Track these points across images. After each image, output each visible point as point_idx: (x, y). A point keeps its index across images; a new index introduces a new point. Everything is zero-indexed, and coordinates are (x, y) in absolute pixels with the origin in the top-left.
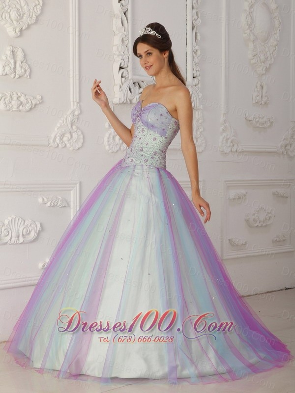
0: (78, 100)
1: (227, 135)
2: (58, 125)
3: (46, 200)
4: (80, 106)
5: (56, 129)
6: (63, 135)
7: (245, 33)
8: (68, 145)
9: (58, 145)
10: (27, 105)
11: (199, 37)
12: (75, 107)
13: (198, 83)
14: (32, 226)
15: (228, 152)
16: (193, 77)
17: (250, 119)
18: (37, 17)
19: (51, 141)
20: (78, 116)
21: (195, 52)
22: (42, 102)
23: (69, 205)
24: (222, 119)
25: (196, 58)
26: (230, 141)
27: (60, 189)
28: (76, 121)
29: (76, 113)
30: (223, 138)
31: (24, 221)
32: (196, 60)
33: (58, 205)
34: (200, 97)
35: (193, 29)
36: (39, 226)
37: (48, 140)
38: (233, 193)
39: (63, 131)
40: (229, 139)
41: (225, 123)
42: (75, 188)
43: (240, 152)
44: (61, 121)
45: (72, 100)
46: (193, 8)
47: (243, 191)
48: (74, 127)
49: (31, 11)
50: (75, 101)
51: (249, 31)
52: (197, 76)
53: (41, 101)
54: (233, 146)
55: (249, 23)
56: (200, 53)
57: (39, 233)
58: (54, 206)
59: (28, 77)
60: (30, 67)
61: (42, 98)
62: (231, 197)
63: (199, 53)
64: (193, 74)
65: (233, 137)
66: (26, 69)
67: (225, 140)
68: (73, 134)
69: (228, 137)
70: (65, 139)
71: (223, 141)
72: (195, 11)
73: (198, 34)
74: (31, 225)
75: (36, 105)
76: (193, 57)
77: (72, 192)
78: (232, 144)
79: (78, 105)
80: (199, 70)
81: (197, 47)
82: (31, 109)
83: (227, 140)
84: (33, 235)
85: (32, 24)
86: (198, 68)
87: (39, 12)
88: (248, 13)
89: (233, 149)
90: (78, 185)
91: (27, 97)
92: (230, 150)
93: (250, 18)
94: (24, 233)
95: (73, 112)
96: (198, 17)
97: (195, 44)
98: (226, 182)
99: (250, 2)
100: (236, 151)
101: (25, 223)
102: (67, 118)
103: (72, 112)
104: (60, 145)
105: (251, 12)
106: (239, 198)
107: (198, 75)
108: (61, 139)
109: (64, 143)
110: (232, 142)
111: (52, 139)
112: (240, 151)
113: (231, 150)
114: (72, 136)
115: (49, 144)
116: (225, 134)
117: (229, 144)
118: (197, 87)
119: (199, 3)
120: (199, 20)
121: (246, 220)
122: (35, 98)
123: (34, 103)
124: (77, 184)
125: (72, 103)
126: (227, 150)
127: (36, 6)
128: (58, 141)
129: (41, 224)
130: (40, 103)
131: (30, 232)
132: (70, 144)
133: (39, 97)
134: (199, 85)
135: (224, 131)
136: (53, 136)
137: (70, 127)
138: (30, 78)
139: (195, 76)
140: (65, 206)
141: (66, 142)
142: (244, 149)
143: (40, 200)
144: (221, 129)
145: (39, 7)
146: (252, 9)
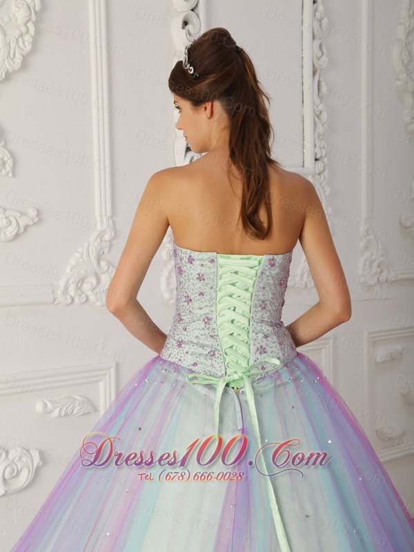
0: (109, 213)
1: (372, 254)
2: (73, 262)
3: (50, 405)
4: (114, 222)
5: (68, 270)
6: (82, 280)
7: (400, 80)
8: (92, 298)
9: (73, 299)
10: (9, 229)
11: (324, 89)
12: (104, 227)
13: (324, 170)
14: (24, 460)
15: (373, 282)
16: (316, 160)
17: (408, 224)
18: (25, 59)
19: (59, 293)
20: (110, 241)
21: (318, 115)
22: (40, 221)
23: (96, 410)
24: (363, 228)
25: (319, 125)
26: (375, 265)
27: (79, 381)
28: (106, 252)
29: (107, 237)
30: (366, 261)
31: (7, 452)
32: (320, 129)
33: (75, 412)
34: (327, 193)
35: (314, 73)
36: (37, 460)
37: (53, 292)
38: (381, 353)
39: (82, 272)
40: (374, 261)
41: (368, 235)
42: (107, 377)
43: (394, 282)
44: (78, 255)
45: (97, 213)
46: (314, 37)
47: (398, 347)
48: (103, 264)
49: (13, 45)
50: (103, 215)
51: (405, 75)
52: (321, 157)
53: (36, 220)
54: (381, 272)
55: (406, 62)
56: (326, 117)
57: (37, 472)
58: (66, 415)
59: (10, 175)
60: (12, 155)
61: (39, 213)
62: (379, 360)
63: (324, 116)
64: (316, 154)
65: (381, 258)
66: (5, 159)
67: (368, 263)
68: (102, 276)
69: (374, 257)
70: (86, 287)
71: (365, 265)
72: (317, 43)
73: (323, 84)
74: (20, 458)
75: (26, 227)
76: (315, 124)
77: (101, 384)
78: (379, 269)
79: (111, 221)
80: (325, 146)
81: (321, 107)
82: (17, 235)
83: (372, 262)
84: (24, 477)
85: (15, 72)
86: (324, 144)
87: (28, 48)
88: (404, 44)
89: (381, 278)
90: (113, 371)
91: (8, 213)
92: (376, 280)
93: (407, 53)
94: (7, 476)
95: (101, 236)
96: (323, 54)
97: (317, 100)
98: (372, 335)
99: (407, 25)
100: (386, 280)
101: (10, 457)
102: (88, 249)
103: (99, 235)
104: (76, 299)
105: (409, 43)
106: (393, 359)
107: (324, 155)
108: (79, 288)
109: (84, 295)
110: (379, 266)
111: (61, 289)
112: (393, 279)
113: (378, 280)
114: (99, 281)
115: (55, 299)
116: (367, 254)
117: (375, 269)
118: (322, 176)
119: (324, 29)
120: (324, 58)
121: (403, 395)
122: (22, 214)
123: (22, 224)
124: (111, 368)
125: (98, 219)
126: (373, 281)
127: (22, 35)
128: (72, 291)
129: (41, 453)
130: (34, 224)
131: (18, 473)
132: (96, 296)
133: (32, 213)
134: (326, 173)
135: (367, 248)
136: (62, 283)
137: (95, 264)
138: (14, 175)
139: (318, 156)
140: (89, 413)
141: (89, 293)
142: (400, 277)
143: (39, 407)
144: (362, 244)
145: (28, 38)
146: (410, 38)
